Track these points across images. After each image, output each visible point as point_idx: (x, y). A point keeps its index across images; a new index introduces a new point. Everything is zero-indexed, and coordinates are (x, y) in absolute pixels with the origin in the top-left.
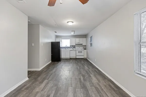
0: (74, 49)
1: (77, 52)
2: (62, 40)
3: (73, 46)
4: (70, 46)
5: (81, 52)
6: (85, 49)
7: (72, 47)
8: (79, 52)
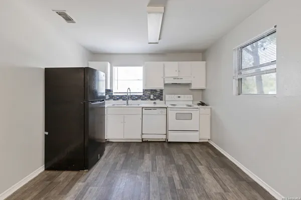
0: (159, 103)
1: (172, 114)
2: (115, 68)
3: (155, 91)
4: (145, 91)
5: (190, 117)
6: (202, 104)
7: (152, 97)
8: (179, 117)
